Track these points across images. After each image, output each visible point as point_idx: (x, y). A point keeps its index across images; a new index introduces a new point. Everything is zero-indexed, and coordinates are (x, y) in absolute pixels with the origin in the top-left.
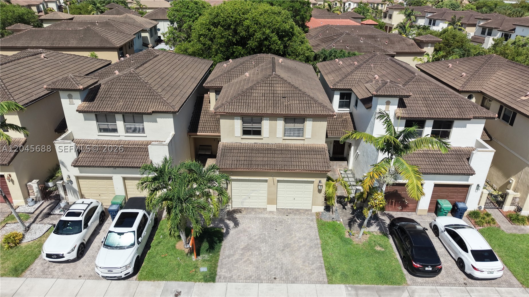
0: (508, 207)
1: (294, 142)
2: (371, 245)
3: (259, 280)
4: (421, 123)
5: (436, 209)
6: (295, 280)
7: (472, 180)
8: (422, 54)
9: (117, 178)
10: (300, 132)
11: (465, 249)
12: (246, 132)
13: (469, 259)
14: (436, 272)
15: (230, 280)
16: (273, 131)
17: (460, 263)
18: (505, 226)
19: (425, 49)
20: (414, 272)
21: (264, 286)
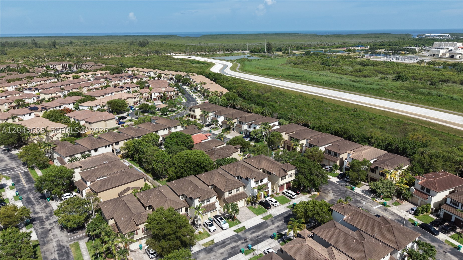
0: (275, 192)
1: (238, 192)
2: (259, 207)
3: (247, 220)
4: (258, 181)
5: (265, 197)
6: (252, 218)
7: (269, 189)
8: (238, 151)
9: (209, 213)
10: (239, 190)
11: (273, 202)
12: (229, 194)
13: (274, 203)
14: (271, 207)
15: (243, 222)
16: (234, 192)
17: (273, 205)
18: (276, 196)
19: (238, 150)
20: (268, 209)
21: (249, 220)
